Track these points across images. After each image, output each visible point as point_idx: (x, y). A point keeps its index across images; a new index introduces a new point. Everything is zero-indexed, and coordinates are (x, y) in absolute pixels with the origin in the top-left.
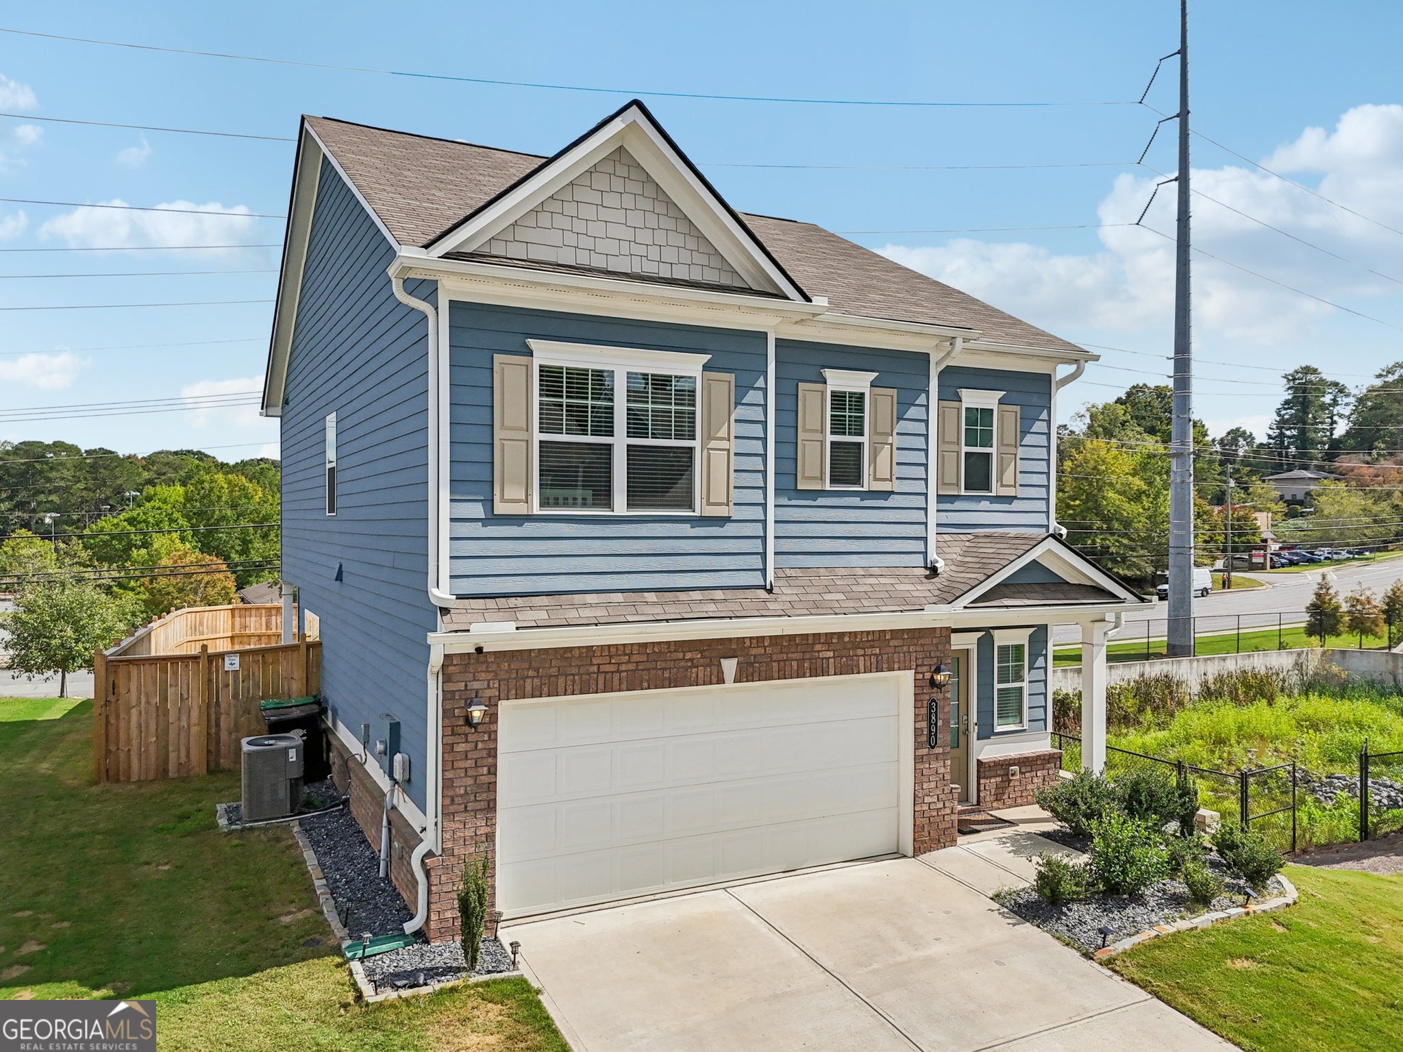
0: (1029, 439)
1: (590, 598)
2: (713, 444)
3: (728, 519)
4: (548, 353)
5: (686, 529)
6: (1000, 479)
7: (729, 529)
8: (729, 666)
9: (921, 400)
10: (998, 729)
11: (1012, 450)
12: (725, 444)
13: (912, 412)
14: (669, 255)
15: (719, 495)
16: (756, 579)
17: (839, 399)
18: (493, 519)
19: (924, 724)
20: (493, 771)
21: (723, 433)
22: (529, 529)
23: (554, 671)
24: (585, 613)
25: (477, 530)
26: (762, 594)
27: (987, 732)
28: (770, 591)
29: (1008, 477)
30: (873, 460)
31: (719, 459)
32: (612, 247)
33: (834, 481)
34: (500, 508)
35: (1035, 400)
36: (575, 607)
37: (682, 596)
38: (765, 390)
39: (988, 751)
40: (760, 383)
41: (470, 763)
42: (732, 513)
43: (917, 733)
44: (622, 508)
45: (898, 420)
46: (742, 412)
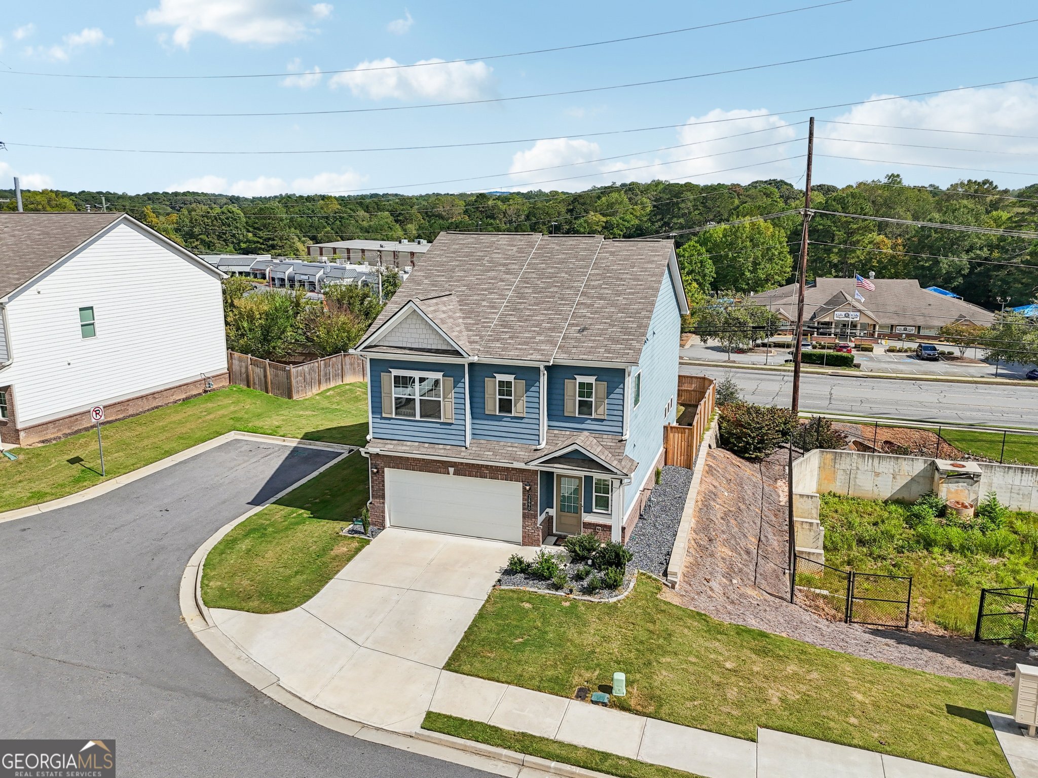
0: (612, 396)
1: (409, 443)
2: (446, 400)
3: (452, 424)
4: (395, 372)
5: (438, 426)
6: (596, 411)
7: (453, 427)
8: (451, 470)
9: (537, 384)
10: (595, 510)
11: (602, 400)
12: (450, 400)
13: (533, 389)
14: (431, 341)
15: (449, 415)
16: (463, 444)
17: (501, 383)
18: (382, 418)
19: (526, 502)
20: (383, 486)
21: (450, 396)
22: (392, 421)
23: (397, 462)
25: (378, 420)
26: (464, 449)
27: (589, 511)
28: (467, 448)
29: (600, 411)
30: (515, 406)
31: (448, 405)
32: (413, 340)
33: (500, 411)
34: (384, 415)
35: (616, 380)
38: (464, 383)
39: (587, 518)
40: (463, 380)
42: (454, 422)
43: (524, 505)
44: (418, 418)
45: (526, 391)
46: (457, 390)
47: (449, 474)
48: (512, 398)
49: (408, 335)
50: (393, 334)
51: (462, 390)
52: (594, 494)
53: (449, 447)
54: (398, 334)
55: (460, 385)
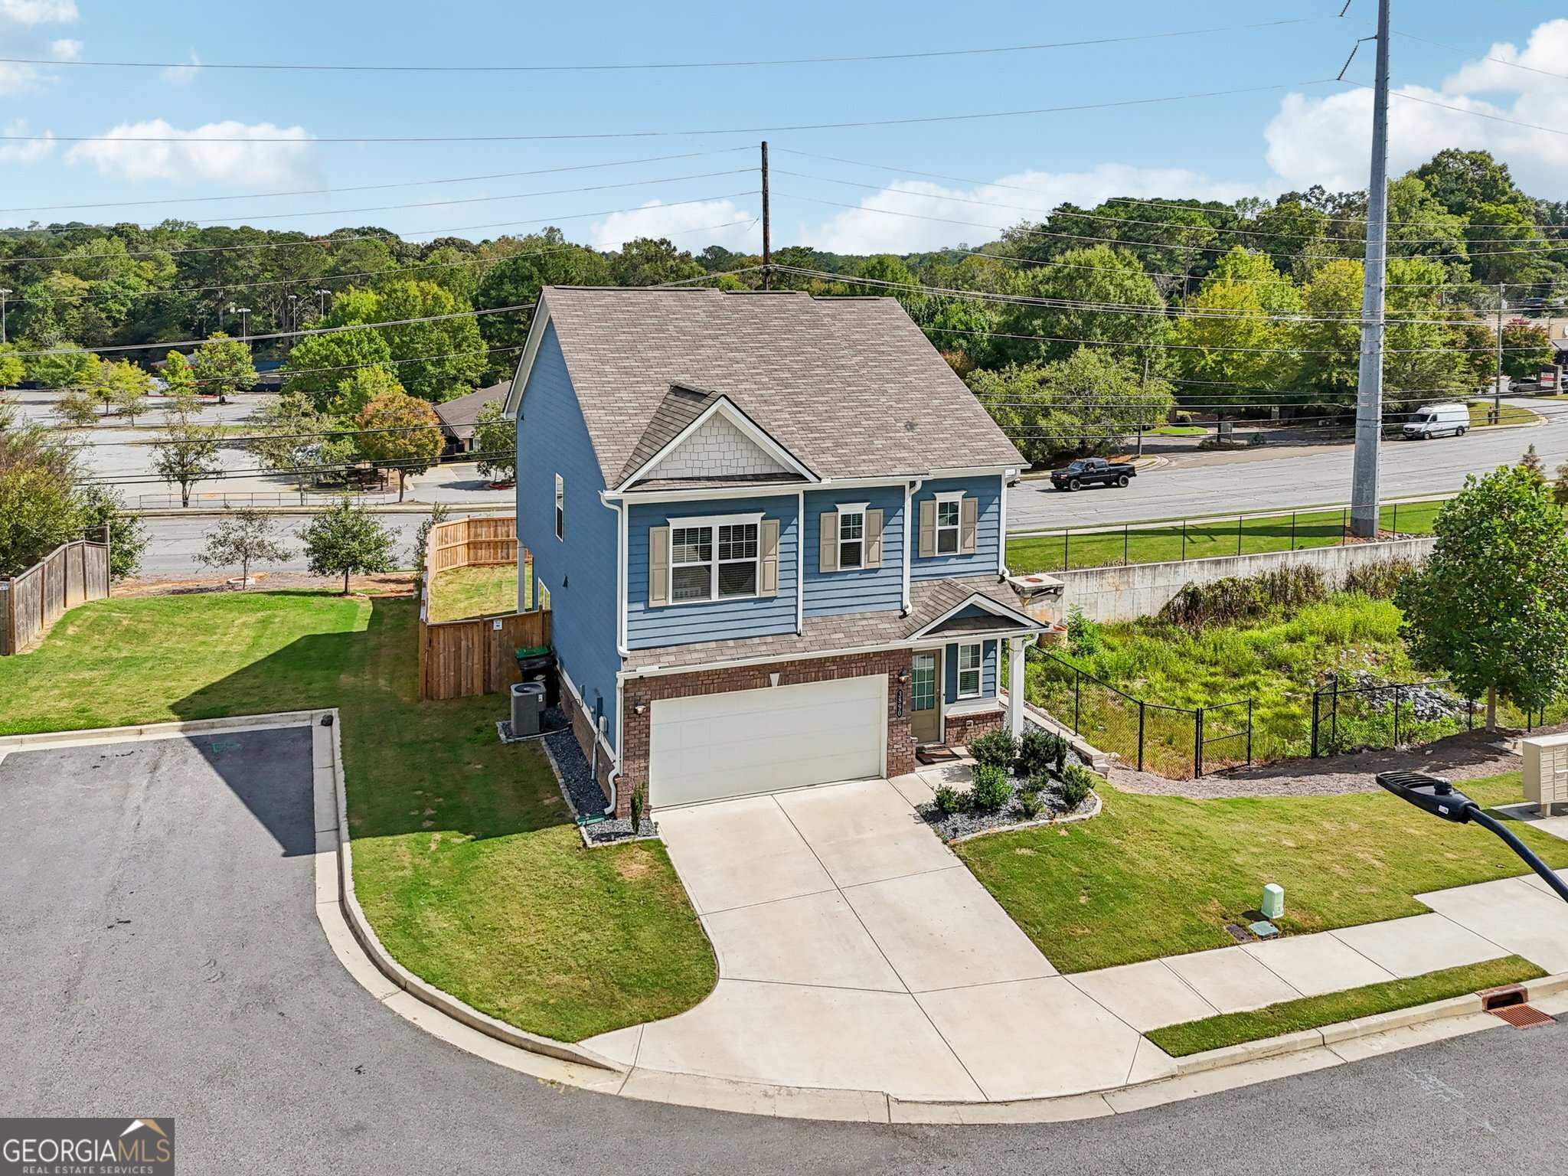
0: (984, 517)
1: (698, 646)
2: (767, 558)
3: (776, 598)
4: (675, 524)
5: (751, 605)
6: (963, 544)
7: (776, 603)
8: (775, 678)
9: (900, 512)
10: (960, 697)
11: (972, 525)
12: (774, 558)
13: (893, 521)
15: (770, 584)
16: (792, 628)
17: (846, 519)
18: (649, 610)
19: (894, 704)
20: (648, 734)
21: (773, 551)
22: (667, 613)
23: (679, 685)
24: (695, 656)
25: (641, 616)
26: (795, 637)
27: (952, 699)
28: (799, 635)
29: (969, 542)
30: (868, 552)
31: (770, 566)
33: (843, 564)
34: (652, 604)
35: (990, 492)
36: (690, 652)
37: (748, 641)
38: (797, 526)
39: (951, 711)
40: (795, 522)
41: (636, 732)
42: (779, 594)
43: (890, 709)
44: (715, 597)
45: (885, 525)
46: (784, 539)
47: (770, 685)
48: (863, 540)
51: (792, 538)
52: (959, 672)
53: (769, 639)
55: (790, 529)
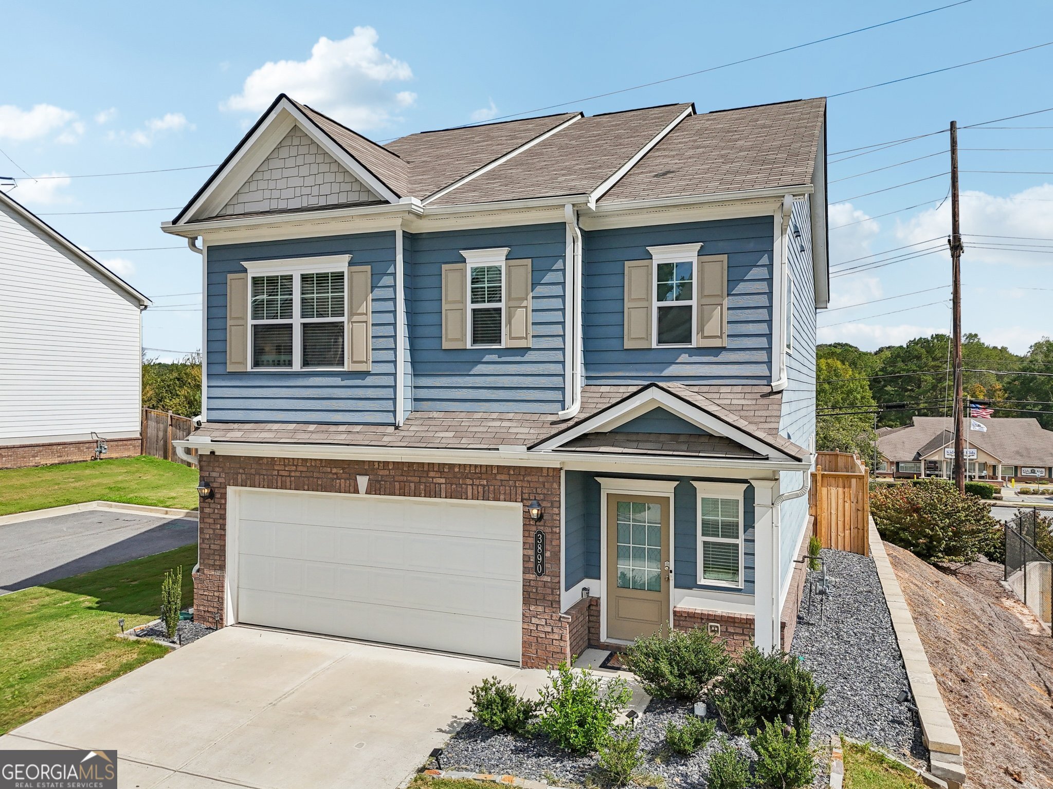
0: (741, 288)
2: (355, 318)
3: (367, 373)
5: (337, 381)
7: (369, 381)
8: (363, 481)
9: (559, 265)
10: (702, 581)
11: (718, 300)
12: (363, 318)
13: (549, 277)
14: (325, 189)
15: (360, 355)
16: (389, 418)
17: (477, 273)
18: (227, 375)
19: (531, 553)
21: (363, 309)
22: (244, 380)
26: (390, 430)
27: (687, 581)
28: (397, 428)
29: (712, 327)
30: (509, 322)
31: (360, 329)
32: (290, 193)
33: (475, 341)
34: (230, 368)
35: (751, 245)
38: (394, 274)
39: (686, 602)
40: (391, 270)
42: (370, 367)
43: (526, 558)
44: (297, 366)
45: (534, 285)
46: (378, 293)
47: (356, 491)
48: (502, 305)
49: (281, 184)
50: (253, 186)
51: (388, 293)
52: (700, 539)
53: (358, 428)
54: (263, 185)
55: (387, 281)
